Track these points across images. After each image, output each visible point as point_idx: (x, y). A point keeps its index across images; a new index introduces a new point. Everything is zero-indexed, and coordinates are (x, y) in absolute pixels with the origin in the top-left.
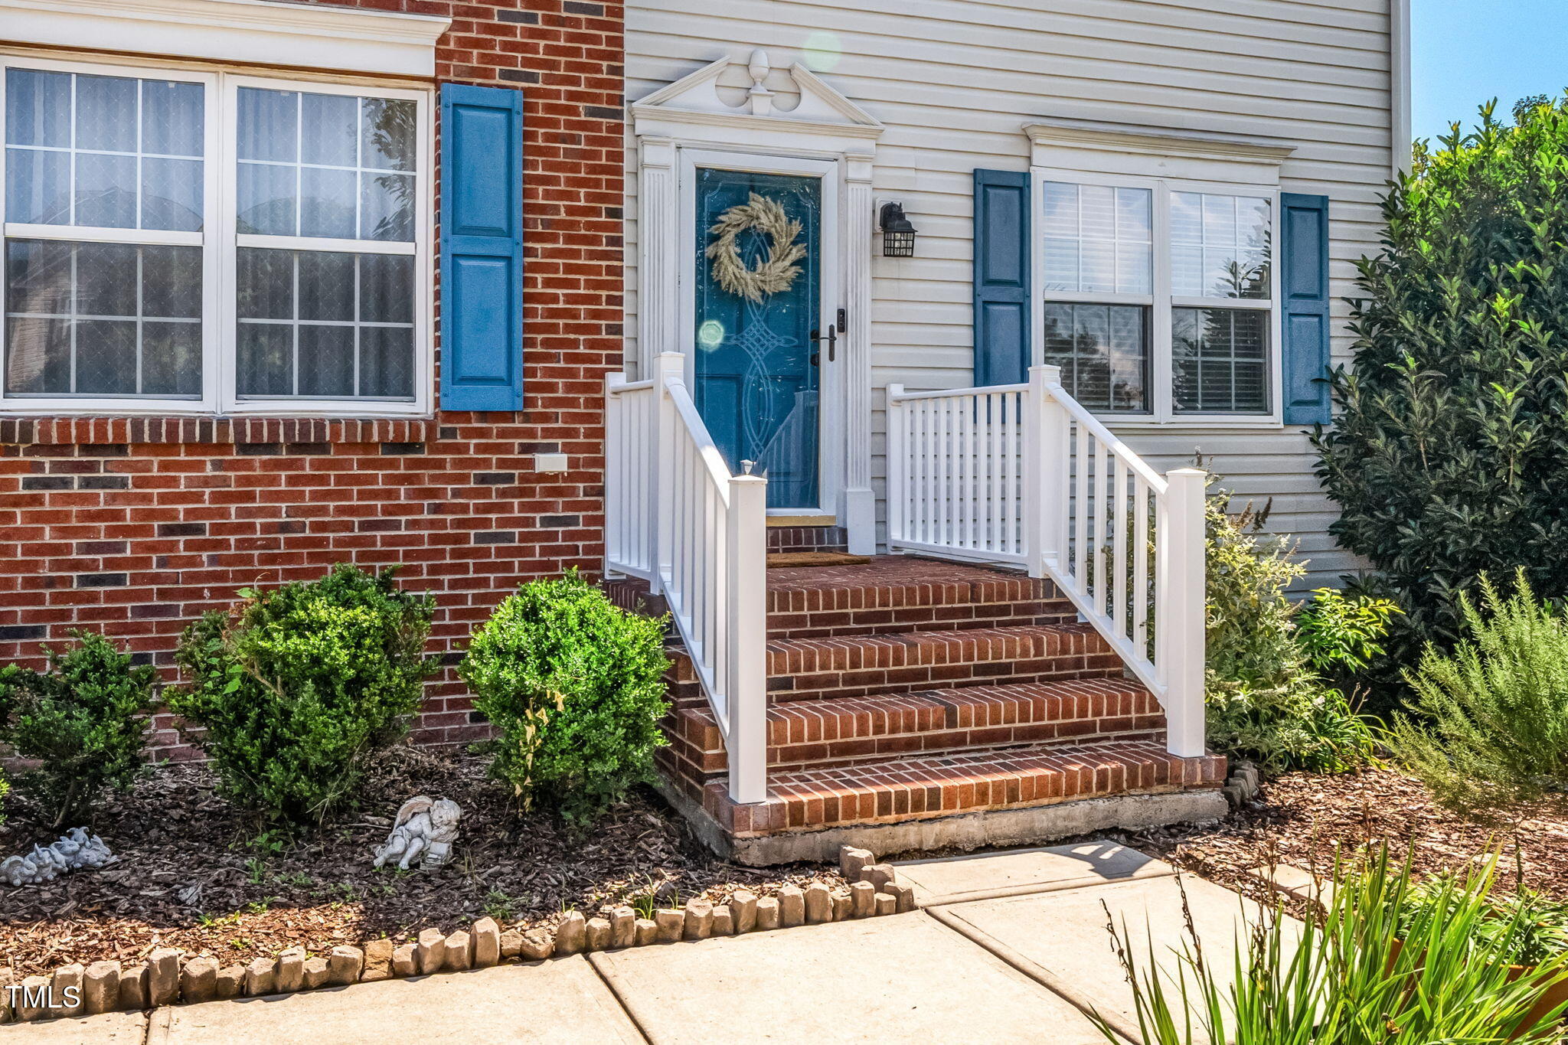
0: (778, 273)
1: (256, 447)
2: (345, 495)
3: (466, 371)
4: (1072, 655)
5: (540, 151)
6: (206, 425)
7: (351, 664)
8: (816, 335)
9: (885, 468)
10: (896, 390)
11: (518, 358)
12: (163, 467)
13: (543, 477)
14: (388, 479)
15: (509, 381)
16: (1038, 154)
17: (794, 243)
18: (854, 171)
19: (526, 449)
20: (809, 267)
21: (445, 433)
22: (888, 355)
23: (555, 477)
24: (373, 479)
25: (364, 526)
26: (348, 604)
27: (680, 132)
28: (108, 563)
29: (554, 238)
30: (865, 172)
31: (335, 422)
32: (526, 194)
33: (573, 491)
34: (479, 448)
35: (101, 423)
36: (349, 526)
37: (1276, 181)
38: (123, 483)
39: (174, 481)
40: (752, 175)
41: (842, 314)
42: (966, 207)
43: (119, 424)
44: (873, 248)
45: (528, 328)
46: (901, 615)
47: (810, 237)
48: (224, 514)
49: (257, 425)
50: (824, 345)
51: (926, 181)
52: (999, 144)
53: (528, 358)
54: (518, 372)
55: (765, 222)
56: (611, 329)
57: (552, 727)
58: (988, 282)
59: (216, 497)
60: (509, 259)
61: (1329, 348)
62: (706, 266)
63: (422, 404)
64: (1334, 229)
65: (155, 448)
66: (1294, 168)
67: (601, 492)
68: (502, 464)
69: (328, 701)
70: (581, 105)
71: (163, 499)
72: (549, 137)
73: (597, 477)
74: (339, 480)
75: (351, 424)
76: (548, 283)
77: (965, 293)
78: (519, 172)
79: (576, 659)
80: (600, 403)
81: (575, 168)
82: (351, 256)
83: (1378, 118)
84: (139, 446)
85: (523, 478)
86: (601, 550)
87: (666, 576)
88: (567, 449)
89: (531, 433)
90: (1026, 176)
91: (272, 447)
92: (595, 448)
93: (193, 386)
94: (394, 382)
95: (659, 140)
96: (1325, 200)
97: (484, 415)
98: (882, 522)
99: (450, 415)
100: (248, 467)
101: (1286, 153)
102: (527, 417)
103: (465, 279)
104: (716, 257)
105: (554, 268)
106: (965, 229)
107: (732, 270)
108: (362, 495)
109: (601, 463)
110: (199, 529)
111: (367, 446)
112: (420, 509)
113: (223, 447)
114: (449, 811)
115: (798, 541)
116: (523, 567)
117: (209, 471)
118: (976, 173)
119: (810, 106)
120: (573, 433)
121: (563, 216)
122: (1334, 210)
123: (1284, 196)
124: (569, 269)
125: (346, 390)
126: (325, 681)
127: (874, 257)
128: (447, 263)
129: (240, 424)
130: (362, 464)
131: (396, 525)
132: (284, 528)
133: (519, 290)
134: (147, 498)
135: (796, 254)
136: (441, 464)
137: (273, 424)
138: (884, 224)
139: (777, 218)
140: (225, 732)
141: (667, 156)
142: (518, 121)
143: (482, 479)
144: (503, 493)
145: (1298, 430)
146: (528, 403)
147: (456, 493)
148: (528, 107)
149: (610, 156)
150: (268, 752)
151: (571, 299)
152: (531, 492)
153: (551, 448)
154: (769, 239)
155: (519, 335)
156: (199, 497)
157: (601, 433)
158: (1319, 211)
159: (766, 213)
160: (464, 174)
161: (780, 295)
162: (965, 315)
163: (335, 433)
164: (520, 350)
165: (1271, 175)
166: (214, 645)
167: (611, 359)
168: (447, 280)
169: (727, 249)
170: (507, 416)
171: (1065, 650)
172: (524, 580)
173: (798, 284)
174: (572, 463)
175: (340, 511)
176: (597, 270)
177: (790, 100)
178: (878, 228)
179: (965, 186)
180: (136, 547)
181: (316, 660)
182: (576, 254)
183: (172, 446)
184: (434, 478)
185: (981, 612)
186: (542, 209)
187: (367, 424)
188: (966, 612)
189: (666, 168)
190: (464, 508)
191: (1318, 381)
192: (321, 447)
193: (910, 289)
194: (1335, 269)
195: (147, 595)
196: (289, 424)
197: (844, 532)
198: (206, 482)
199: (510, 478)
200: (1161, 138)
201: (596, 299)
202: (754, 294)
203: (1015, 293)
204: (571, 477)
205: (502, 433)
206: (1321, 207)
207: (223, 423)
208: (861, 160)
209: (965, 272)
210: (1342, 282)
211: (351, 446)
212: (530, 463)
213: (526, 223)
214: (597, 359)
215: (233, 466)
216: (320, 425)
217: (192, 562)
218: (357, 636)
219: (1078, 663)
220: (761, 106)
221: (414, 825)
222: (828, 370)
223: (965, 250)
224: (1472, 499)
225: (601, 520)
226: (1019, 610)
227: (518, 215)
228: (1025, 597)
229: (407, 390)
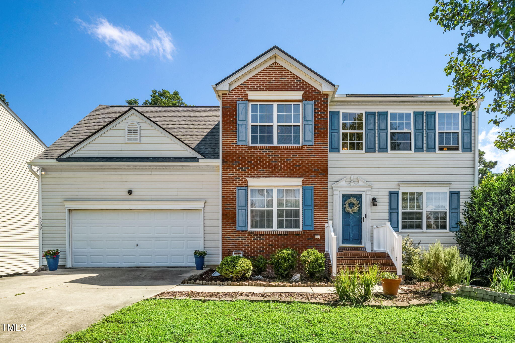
0: (355, 209)
1: (280, 235)
2: (290, 241)
3: (306, 225)
4: (388, 263)
5: (316, 194)
6: (273, 232)
7: (288, 257)
8: (361, 218)
9: (373, 239)
10: (375, 227)
11: (313, 223)
12: (269, 237)
13: (317, 239)
14: (296, 239)
15: (312, 226)
16: (400, 188)
17: (358, 204)
18: (367, 193)
19: (314, 235)
20: (360, 208)
21: (303, 233)
22: (373, 221)
23: (318, 239)
24: (294, 239)
25: (293, 245)
26: (288, 251)
27: (340, 189)
28: (262, 249)
29: (318, 206)
30: (370, 193)
31: (289, 232)
32: (314, 200)
33: (321, 241)
34: (308, 235)
35: (261, 232)
36: (291, 245)
37: (449, 189)
38: (264, 239)
39: (270, 239)
40: (351, 195)
41: (365, 215)
42: (388, 197)
43: (263, 232)
44: (371, 205)
45: (314, 219)
46: (364, 257)
47: (360, 203)
48: (276, 243)
49: (280, 232)
50: (363, 220)
51: (380, 194)
52: (394, 187)
53: (314, 223)
54: (313, 225)
55: (353, 201)
56: (326, 219)
57: (309, 265)
58: (391, 209)
59: (275, 241)
60: (312, 209)
61: (460, 218)
62: (344, 208)
63: (300, 229)
64: (461, 197)
65: (268, 235)
66: (452, 186)
67: (325, 241)
68: (311, 237)
69: (285, 261)
70: (322, 188)
71: (269, 241)
72: (317, 192)
73: (324, 239)
74: (290, 239)
75: (291, 232)
76: (317, 212)
77: (387, 211)
78: (313, 197)
79: (312, 257)
80: (325, 229)
81: (321, 196)
82: (291, 210)
83: (472, 176)
84: (266, 235)
85: (314, 239)
86: (325, 249)
87: (329, 251)
88: (320, 235)
89: (315, 233)
90: (398, 192)
91: (281, 235)
92: (324, 235)
93: (272, 227)
94: (297, 226)
95: (337, 190)
96: (459, 192)
97: (309, 230)
98: (372, 247)
99: (304, 230)
100: (279, 237)
101: (451, 184)
102: (314, 231)
103: (306, 212)
104: (345, 207)
105: (318, 210)
106: (387, 201)
107: (348, 209)
108: (293, 241)
109: (325, 237)
110: (273, 245)
111: (293, 235)
112: (300, 243)
113: (276, 235)
114: (299, 275)
115: (358, 249)
116: (308, 247)
117: (274, 238)
118: (389, 192)
119: (360, 183)
120: (321, 233)
121: (319, 203)
122: (461, 193)
123: (450, 192)
124: (320, 210)
125: (291, 227)
126: (285, 259)
127: (371, 206)
128: (304, 210)
129: (277, 232)
130: (293, 237)
131: (297, 245)
132: (283, 245)
133: (313, 213)
134: (267, 241)
135: (358, 206)
136: (303, 237)
137: (282, 232)
138: (373, 200)
139: (355, 201)
140: (275, 266)
141: (337, 192)
142: (313, 191)
143: (308, 239)
144: (311, 241)
145: (452, 232)
146: (314, 229)
147: (305, 241)
148: (314, 188)
149: (326, 194)
150: (279, 268)
151: (320, 214)
152: (315, 241)
153: (318, 235)
154: (354, 204)
155: (313, 220)
156: (273, 241)
157: (325, 233)
158: (458, 194)
159: (353, 200)
160: (306, 197)
161: (355, 213)
162: (387, 214)
163: (289, 233)
164: (313, 222)
165: (448, 188)
166: (274, 256)
167: (326, 223)
168: (304, 212)
169: (347, 206)
170: (312, 230)
171: (387, 262)
172: (308, 249)
173: (359, 210)
174: (320, 237)
175: (290, 243)
176: (324, 210)
177: (357, 183)
178: (372, 201)
179: (388, 194)
180: (265, 247)
181: (284, 257)
182: (321, 208)
183: (269, 235)
184: (302, 239)
185: (377, 257)
186: (316, 202)
187: (293, 232)
188: (374, 257)
189: (337, 194)
190: (306, 243)
191: (457, 224)
192: (287, 235)
193: (377, 211)
194: (461, 204)
195: (267, 253)
196: (283, 232)
197: (365, 248)
198: (274, 239)
199: (312, 239)
200: (424, 183)
201: (324, 214)
202: (351, 212)
203: (396, 211)
204: (320, 239)
205: (311, 233)
206: (458, 193)
207: (275, 232)
208: (369, 191)
209: (387, 208)
210: (462, 206)
211: (291, 235)
212: (315, 237)
213: (314, 204)
214: (324, 223)
215: (277, 237)
216: (287, 232)
217: (272, 249)
218: (288, 254)
219: (389, 264)
220: (352, 184)
221: (295, 277)
222: (363, 224)
223: (387, 204)
224: (476, 243)
225: (325, 245)
226: (383, 257)
227: (313, 203)
228: (384, 255)
229: (299, 227)
